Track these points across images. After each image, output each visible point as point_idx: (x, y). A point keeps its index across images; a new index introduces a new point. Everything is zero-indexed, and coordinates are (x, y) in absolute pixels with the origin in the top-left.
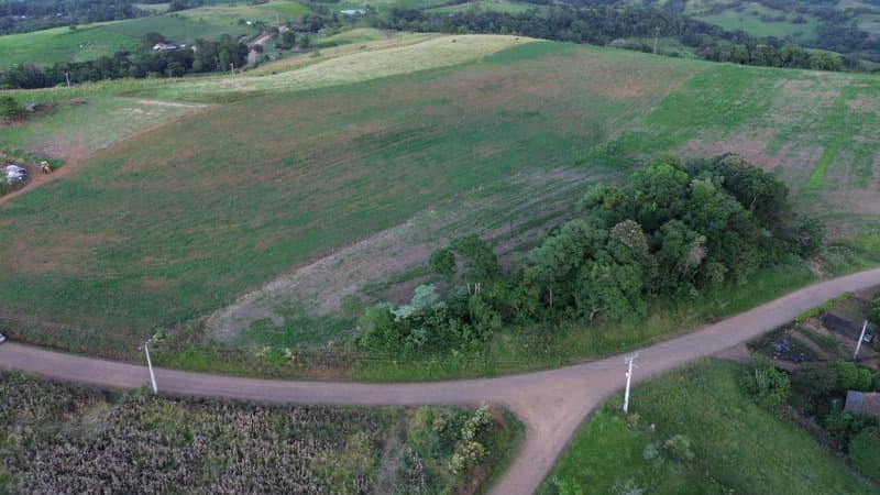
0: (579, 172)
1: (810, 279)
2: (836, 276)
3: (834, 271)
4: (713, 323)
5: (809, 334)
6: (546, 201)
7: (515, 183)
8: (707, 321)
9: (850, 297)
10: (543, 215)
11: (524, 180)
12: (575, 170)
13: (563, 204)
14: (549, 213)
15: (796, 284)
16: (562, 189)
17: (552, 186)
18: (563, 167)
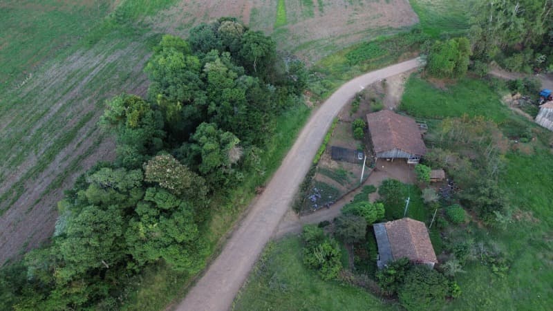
0: (97, 54)
1: (308, 113)
2: (322, 102)
3: (320, 98)
4: (260, 193)
5: (326, 172)
6: (71, 102)
7: (29, 88)
8: (256, 193)
9: (337, 121)
10: (72, 124)
11: (38, 82)
12: (92, 52)
13: (90, 101)
14: (77, 120)
15: (301, 123)
16: (85, 81)
17: (73, 81)
18: (78, 53)
